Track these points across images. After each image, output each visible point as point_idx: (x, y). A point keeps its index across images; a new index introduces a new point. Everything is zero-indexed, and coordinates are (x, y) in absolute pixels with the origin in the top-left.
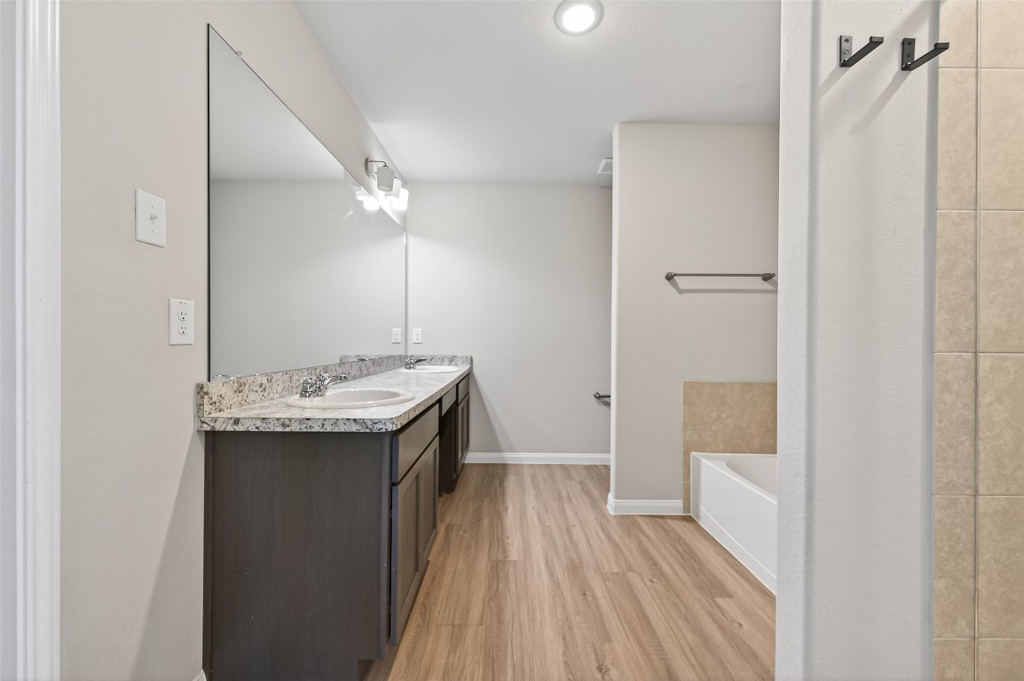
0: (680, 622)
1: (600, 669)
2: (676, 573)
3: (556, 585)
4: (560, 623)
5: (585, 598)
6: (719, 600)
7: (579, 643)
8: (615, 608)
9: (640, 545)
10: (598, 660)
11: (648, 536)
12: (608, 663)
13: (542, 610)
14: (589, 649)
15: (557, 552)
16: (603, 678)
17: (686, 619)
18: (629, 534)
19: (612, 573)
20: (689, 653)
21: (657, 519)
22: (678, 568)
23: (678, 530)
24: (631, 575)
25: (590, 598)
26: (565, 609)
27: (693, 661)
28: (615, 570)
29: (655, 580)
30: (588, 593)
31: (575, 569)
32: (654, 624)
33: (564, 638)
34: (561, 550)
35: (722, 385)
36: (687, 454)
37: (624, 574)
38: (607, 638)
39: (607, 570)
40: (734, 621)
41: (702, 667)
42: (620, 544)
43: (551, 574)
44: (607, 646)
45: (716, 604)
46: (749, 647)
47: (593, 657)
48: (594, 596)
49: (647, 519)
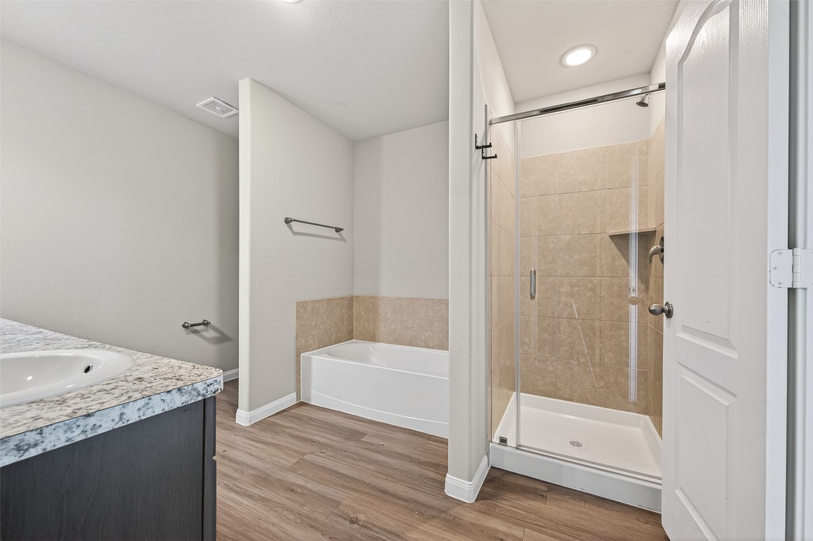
0: (360, 463)
1: (352, 522)
2: (330, 439)
3: (264, 500)
4: (299, 521)
5: (296, 492)
6: (363, 439)
7: (326, 521)
8: (319, 483)
9: (291, 435)
10: (345, 519)
11: (290, 427)
12: (352, 515)
13: (273, 524)
14: (334, 519)
15: (234, 479)
16: (359, 524)
17: (360, 460)
18: (276, 433)
19: (294, 464)
20: (379, 475)
21: (285, 413)
22: (328, 436)
23: (303, 414)
24: (306, 457)
25: (299, 490)
26: (290, 510)
27: (385, 477)
28: (295, 461)
29: (324, 451)
30: (293, 488)
31: (264, 479)
32: (350, 475)
33: (312, 527)
34: (236, 475)
35: (318, 301)
36: (298, 356)
37: (301, 459)
38: (337, 504)
39: (289, 465)
40: (379, 445)
41: (390, 476)
42: (276, 442)
43: (251, 497)
44: (341, 508)
45: (363, 442)
46: (396, 453)
47: (341, 520)
48: (300, 486)
49: (277, 417)
